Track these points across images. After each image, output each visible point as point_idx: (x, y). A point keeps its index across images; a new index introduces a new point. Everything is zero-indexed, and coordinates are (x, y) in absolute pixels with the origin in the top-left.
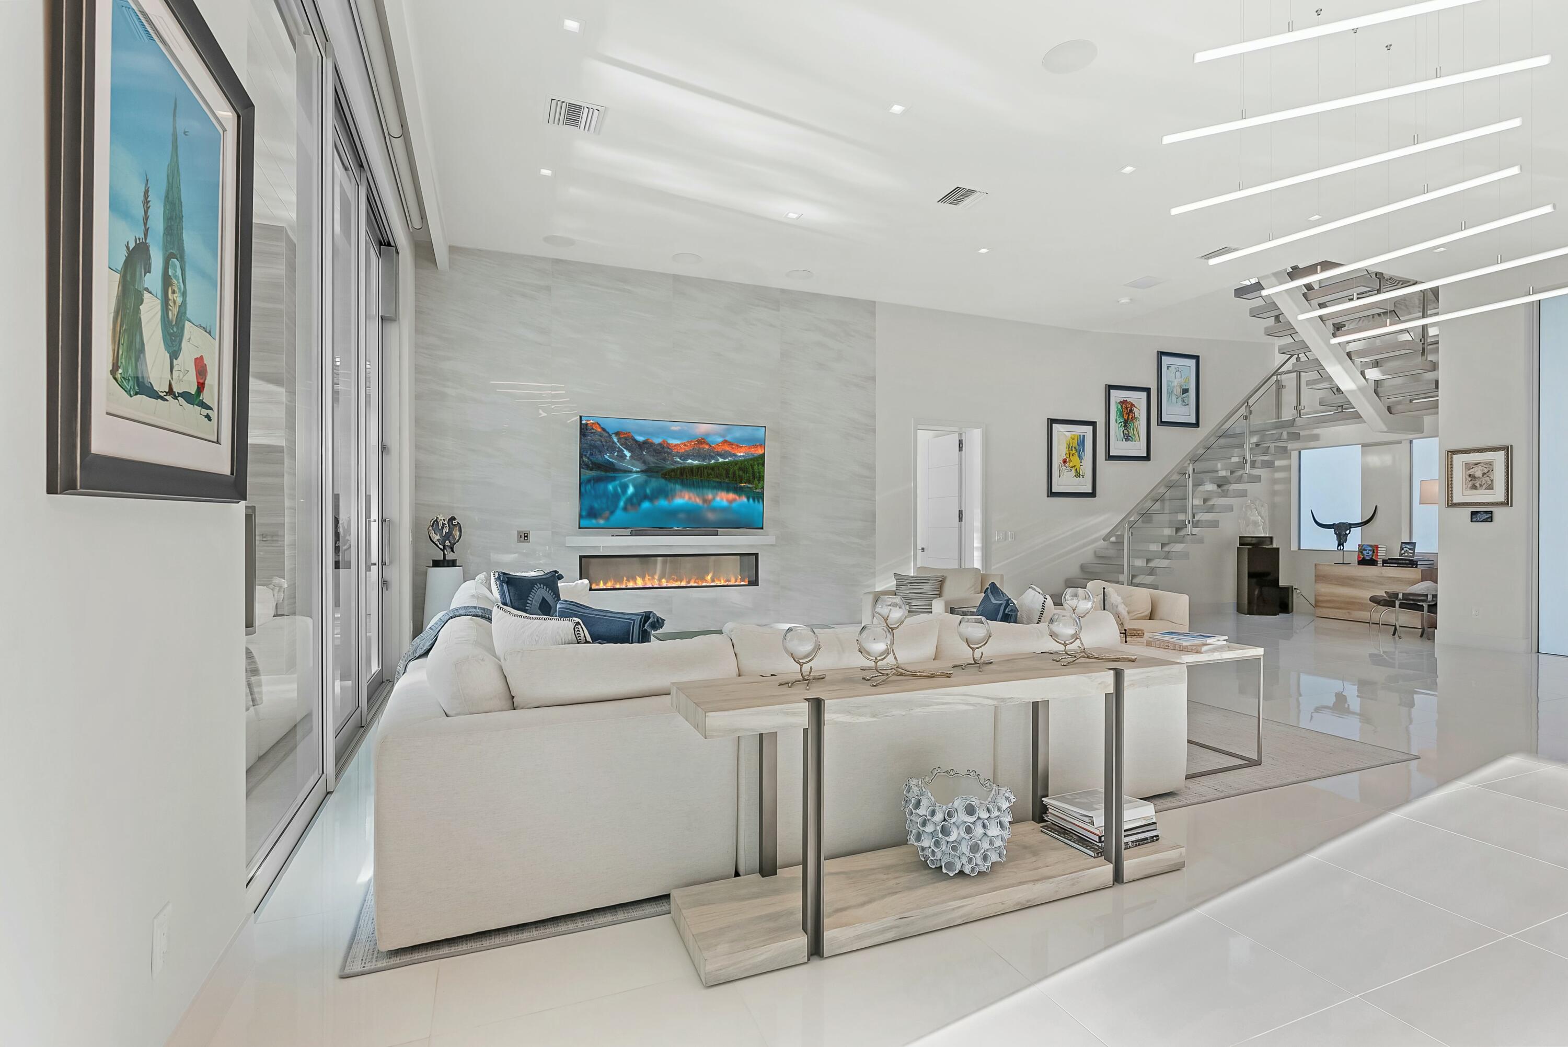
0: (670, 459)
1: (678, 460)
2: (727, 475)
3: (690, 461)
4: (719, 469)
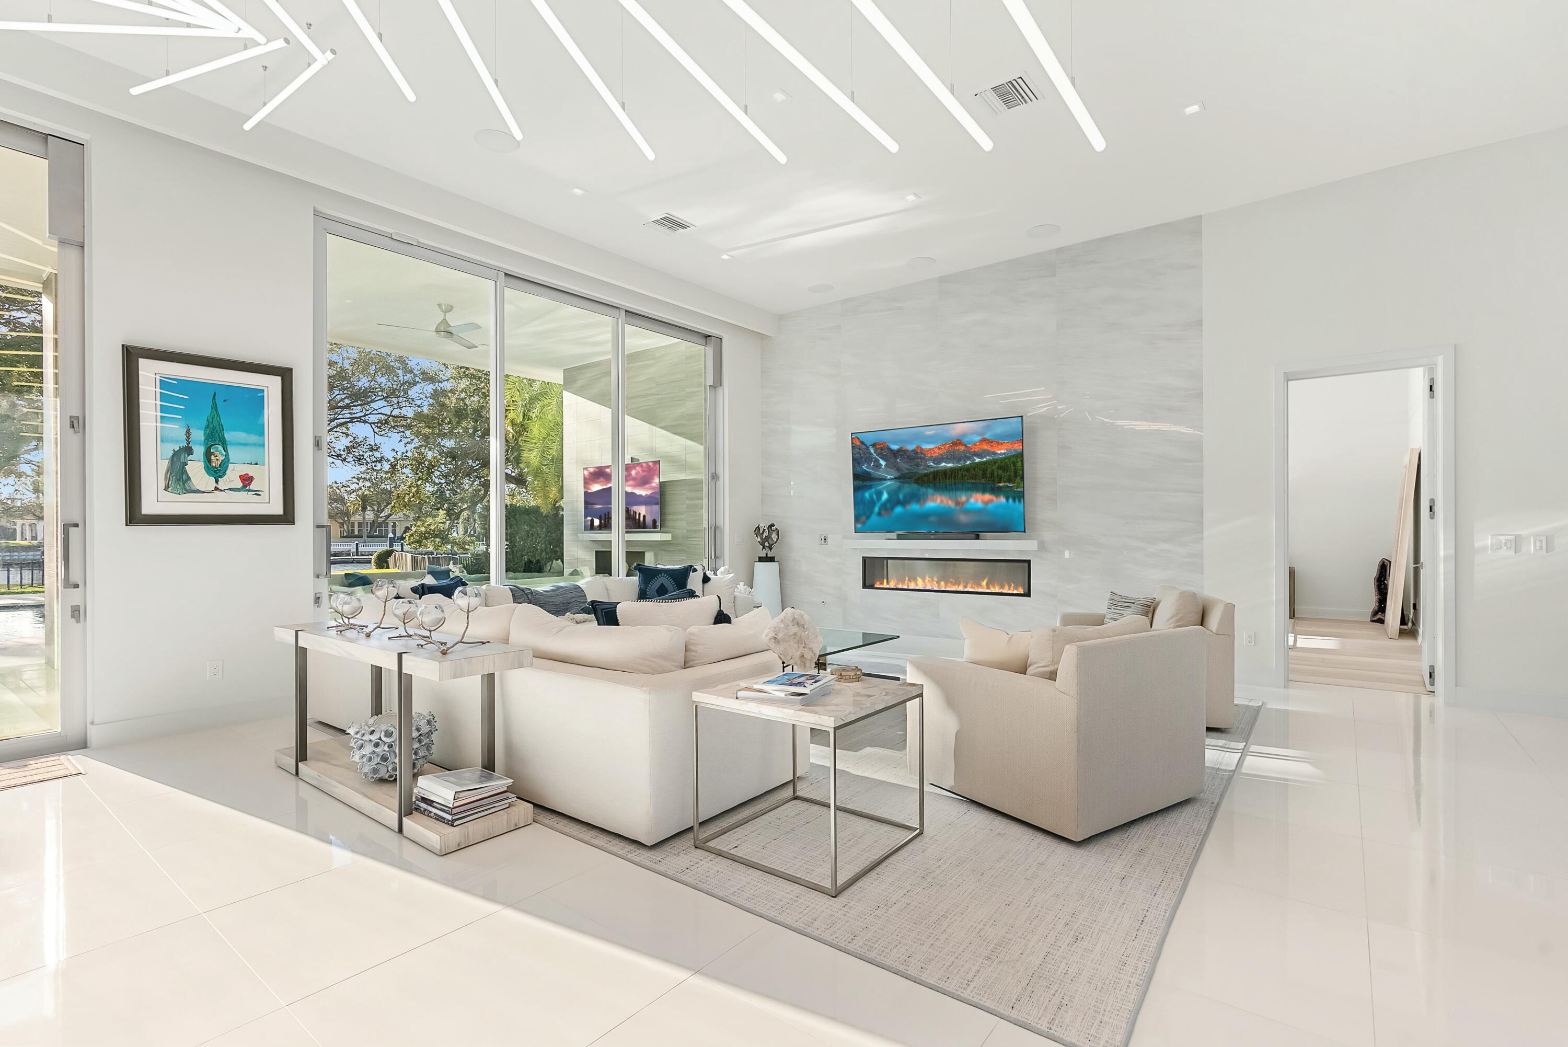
0: (923, 464)
1: (932, 464)
2: (984, 476)
3: (943, 464)
4: (975, 469)
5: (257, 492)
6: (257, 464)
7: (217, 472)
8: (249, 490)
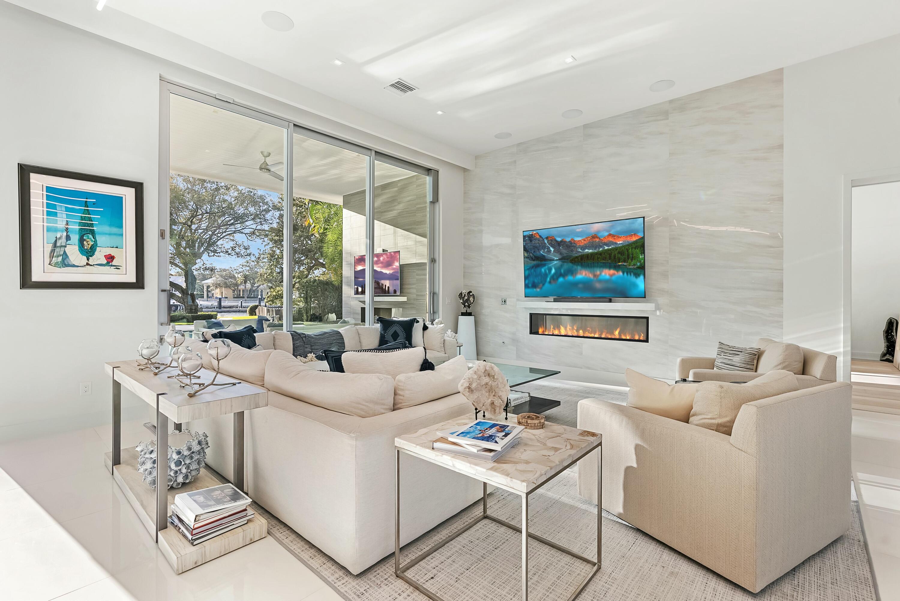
0: (575, 250)
1: (580, 250)
2: (610, 258)
3: (587, 250)
4: (605, 254)
5: (117, 267)
6: (117, 247)
7: (89, 253)
8: (112, 266)
